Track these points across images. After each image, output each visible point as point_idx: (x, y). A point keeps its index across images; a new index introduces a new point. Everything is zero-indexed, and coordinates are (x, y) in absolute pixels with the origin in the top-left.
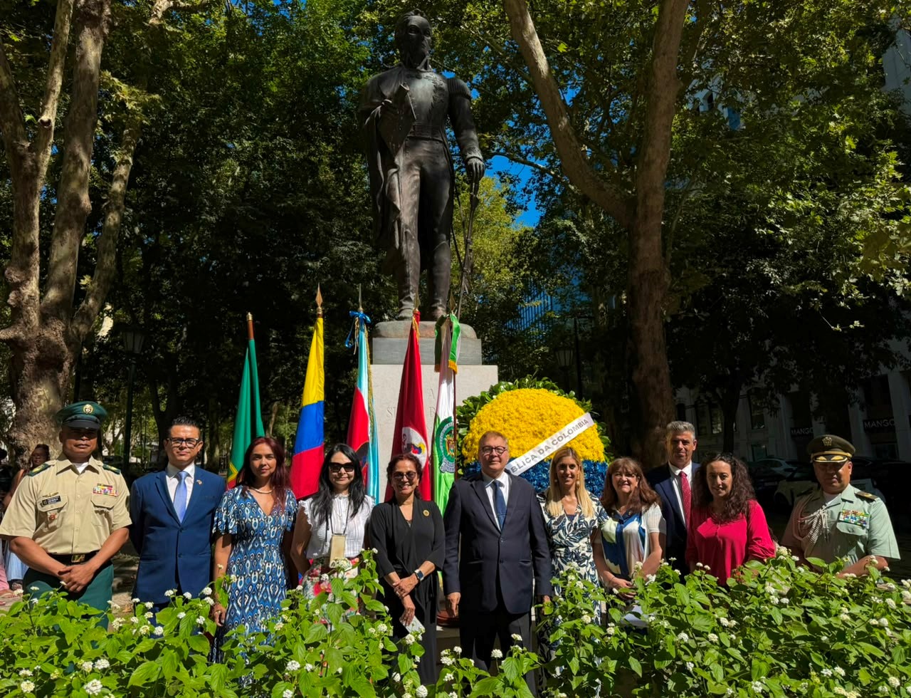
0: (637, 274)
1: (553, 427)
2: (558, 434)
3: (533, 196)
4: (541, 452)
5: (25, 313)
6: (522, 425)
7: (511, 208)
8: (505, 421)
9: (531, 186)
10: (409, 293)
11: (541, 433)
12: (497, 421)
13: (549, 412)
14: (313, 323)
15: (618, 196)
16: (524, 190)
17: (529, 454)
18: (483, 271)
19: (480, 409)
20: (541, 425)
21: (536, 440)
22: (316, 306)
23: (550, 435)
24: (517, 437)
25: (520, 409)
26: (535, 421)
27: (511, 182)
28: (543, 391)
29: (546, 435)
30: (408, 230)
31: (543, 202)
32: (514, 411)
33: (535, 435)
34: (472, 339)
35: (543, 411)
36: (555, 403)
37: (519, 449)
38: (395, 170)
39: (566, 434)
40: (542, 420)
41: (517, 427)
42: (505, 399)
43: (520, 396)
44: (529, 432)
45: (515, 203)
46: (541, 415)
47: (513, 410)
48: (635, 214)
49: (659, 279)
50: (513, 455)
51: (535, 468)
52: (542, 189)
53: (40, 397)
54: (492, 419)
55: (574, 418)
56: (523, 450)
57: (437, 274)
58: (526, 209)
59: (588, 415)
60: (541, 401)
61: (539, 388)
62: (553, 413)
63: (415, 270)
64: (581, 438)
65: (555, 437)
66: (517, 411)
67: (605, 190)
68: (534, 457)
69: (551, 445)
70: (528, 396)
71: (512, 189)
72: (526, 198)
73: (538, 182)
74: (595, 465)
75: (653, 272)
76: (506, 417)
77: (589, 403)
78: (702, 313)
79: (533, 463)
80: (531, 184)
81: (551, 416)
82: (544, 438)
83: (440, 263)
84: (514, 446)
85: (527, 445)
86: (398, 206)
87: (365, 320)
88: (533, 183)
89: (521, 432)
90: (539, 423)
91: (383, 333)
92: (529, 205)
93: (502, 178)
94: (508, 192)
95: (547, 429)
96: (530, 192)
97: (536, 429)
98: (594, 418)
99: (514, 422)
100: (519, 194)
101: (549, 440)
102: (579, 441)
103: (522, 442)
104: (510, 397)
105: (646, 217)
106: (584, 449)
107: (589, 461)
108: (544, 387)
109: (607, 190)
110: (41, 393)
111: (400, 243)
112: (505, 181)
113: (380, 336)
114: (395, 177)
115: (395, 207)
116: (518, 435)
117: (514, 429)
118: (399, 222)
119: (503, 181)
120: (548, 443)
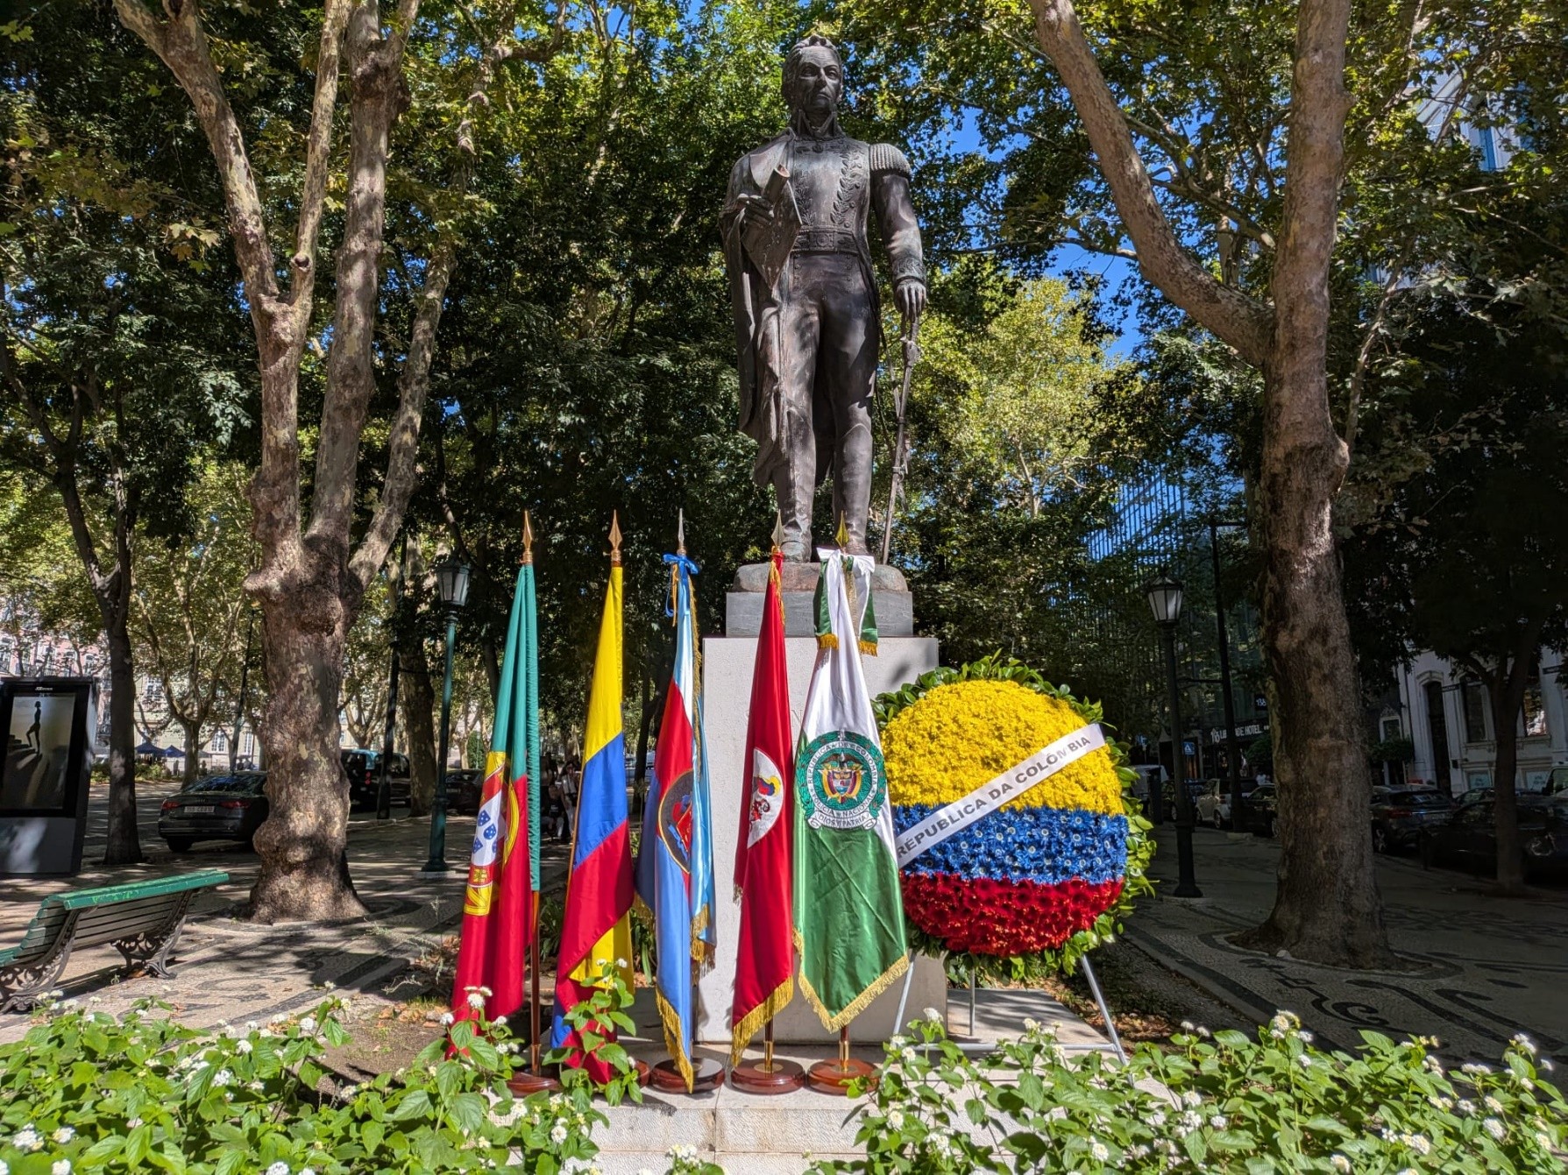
0: (1280, 453)
1: (1021, 751)
2: (1028, 763)
3: (1132, 310)
4: (994, 794)
5: (279, 550)
6: (963, 747)
7: (1092, 333)
8: (932, 738)
9: (1128, 293)
10: (793, 515)
11: (997, 761)
12: (918, 739)
13: (1014, 723)
14: (608, 574)
15: (1243, 311)
16: (1115, 300)
17: (971, 798)
18: (1050, 445)
19: (895, 716)
20: (997, 745)
21: (987, 773)
22: (610, 548)
23: (1014, 764)
24: (954, 768)
25: (960, 717)
26: (986, 739)
27: (1091, 288)
28: (1011, 687)
29: (1007, 764)
30: (793, 409)
31: (1152, 318)
32: (950, 722)
33: (986, 763)
34: (897, 592)
35: (1002, 722)
36: (1026, 708)
37: (955, 788)
38: (773, 310)
39: (1044, 764)
40: (1000, 738)
41: (954, 749)
42: (936, 700)
43: (963, 694)
44: (974, 759)
45: (1099, 324)
46: (999, 729)
47: (946, 719)
48: (1273, 343)
49: (1323, 461)
50: (944, 799)
51: (982, 824)
52: (1151, 295)
53: (302, 677)
54: (910, 734)
55: (1062, 735)
56: (963, 790)
57: (847, 479)
58: (1119, 333)
59: (1096, 728)
60: (999, 704)
61: (1004, 679)
62: (1021, 726)
63: (805, 477)
64: (1073, 771)
65: (1022, 767)
66: (955, 720)
67: (1218, 301)
68: (980, 803)
69: (1014, 783)
70: (977, 695)
71: (1094, 299)
72: (1118, 314)
73: (1141, 282)
74: (1097, 819)
75: (1313, 449)
76: (935, 731)
77: (1097, 706)
78: (1416, 520)
79: (979, 814)
80: (1128, 288)
81: (1017, 730)
82: (1001, 768)
83: (854, 459)
84: (947, 782)
85: (969, 783)
86: (776, 370)
87: (688, 570)
88: (1133, 286)
89: (960, 759)
90: (995, 743)
91: (744, 584)
92: (1124, 326)
93: (1074, 281)
94: (1085, 305)
95: (1008, 753)
96: (1127, 303)
97: (988, 753)
98: (1106, 732)
99: (948, 741)
100: (1105, 308)
101: (1012, 773)
102: (1069, 777)
103: (961, 775)
104: (947, 695)
105: (1292, 346)
106: (1079, 791)
107: (1086, 813)
108: (1014, 677)
109: (1224, 302)
110: (303, 671)
111: (779, 432)
112: (1079, 287)
113: (741, 590)
114: (774, 321)
115: (771, 371)
116: (955, 763)
117: (949, 753)
118: (778, 395)
119: (1074, 286)
120: (1008, 778)
